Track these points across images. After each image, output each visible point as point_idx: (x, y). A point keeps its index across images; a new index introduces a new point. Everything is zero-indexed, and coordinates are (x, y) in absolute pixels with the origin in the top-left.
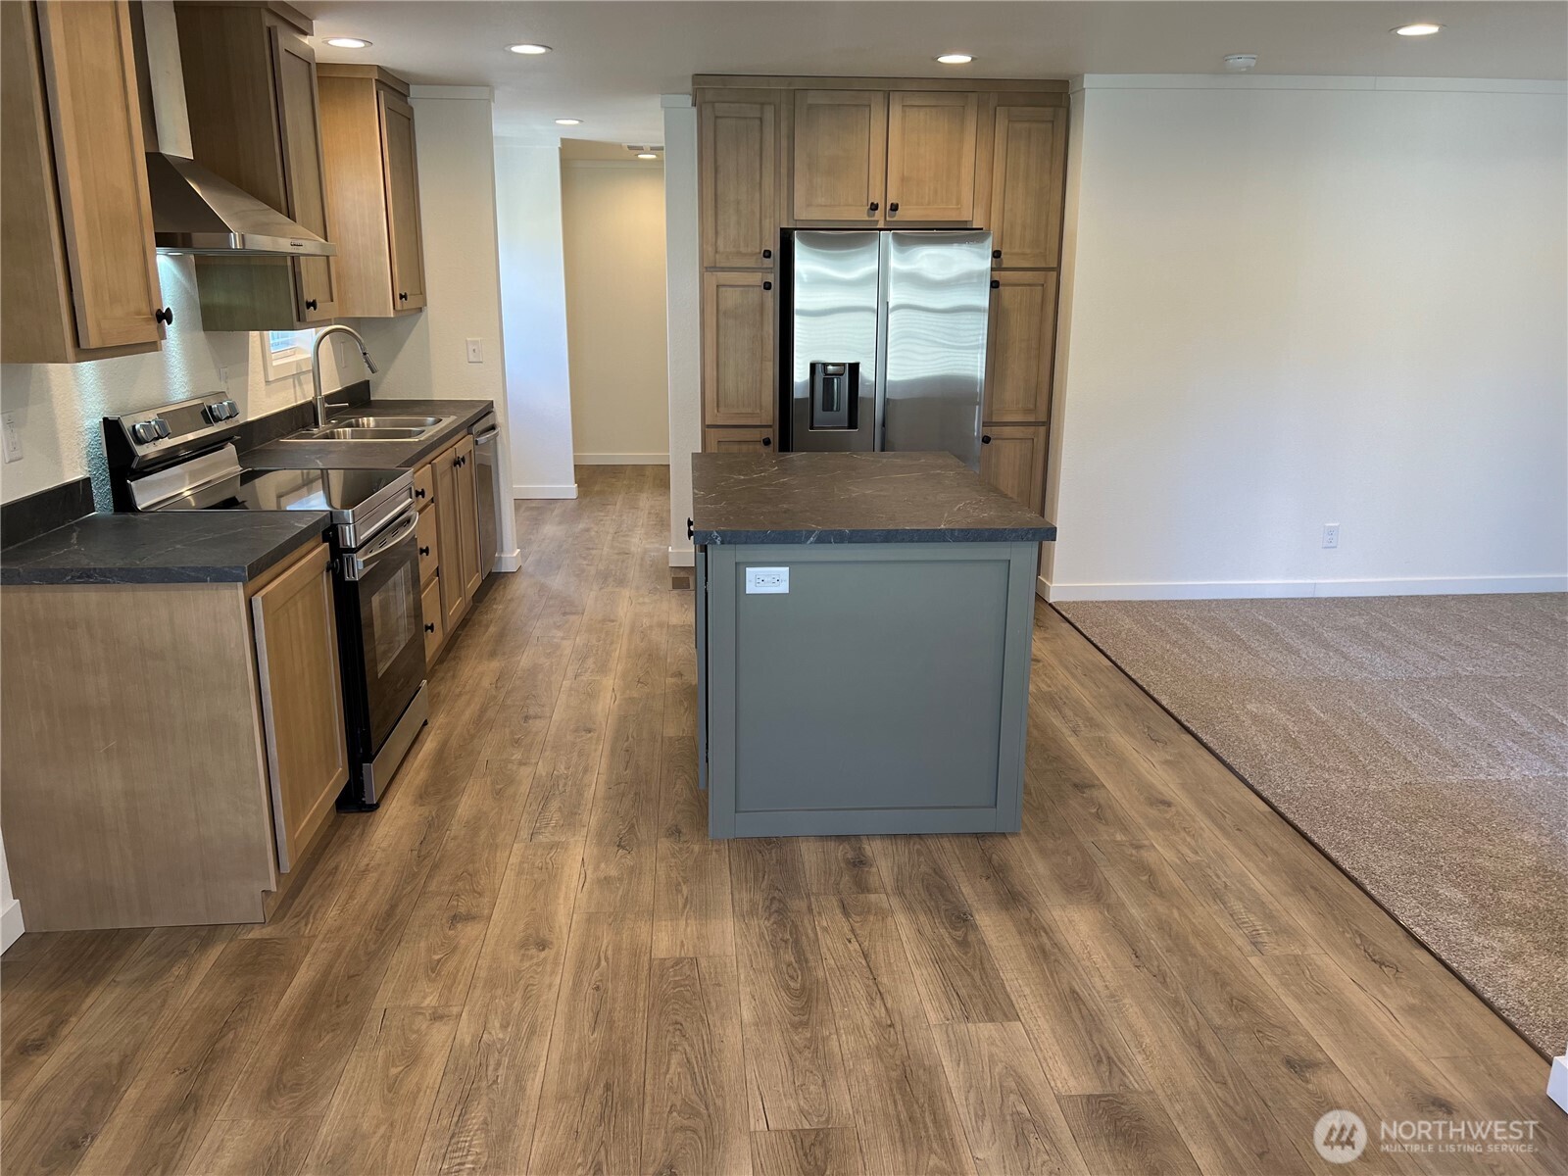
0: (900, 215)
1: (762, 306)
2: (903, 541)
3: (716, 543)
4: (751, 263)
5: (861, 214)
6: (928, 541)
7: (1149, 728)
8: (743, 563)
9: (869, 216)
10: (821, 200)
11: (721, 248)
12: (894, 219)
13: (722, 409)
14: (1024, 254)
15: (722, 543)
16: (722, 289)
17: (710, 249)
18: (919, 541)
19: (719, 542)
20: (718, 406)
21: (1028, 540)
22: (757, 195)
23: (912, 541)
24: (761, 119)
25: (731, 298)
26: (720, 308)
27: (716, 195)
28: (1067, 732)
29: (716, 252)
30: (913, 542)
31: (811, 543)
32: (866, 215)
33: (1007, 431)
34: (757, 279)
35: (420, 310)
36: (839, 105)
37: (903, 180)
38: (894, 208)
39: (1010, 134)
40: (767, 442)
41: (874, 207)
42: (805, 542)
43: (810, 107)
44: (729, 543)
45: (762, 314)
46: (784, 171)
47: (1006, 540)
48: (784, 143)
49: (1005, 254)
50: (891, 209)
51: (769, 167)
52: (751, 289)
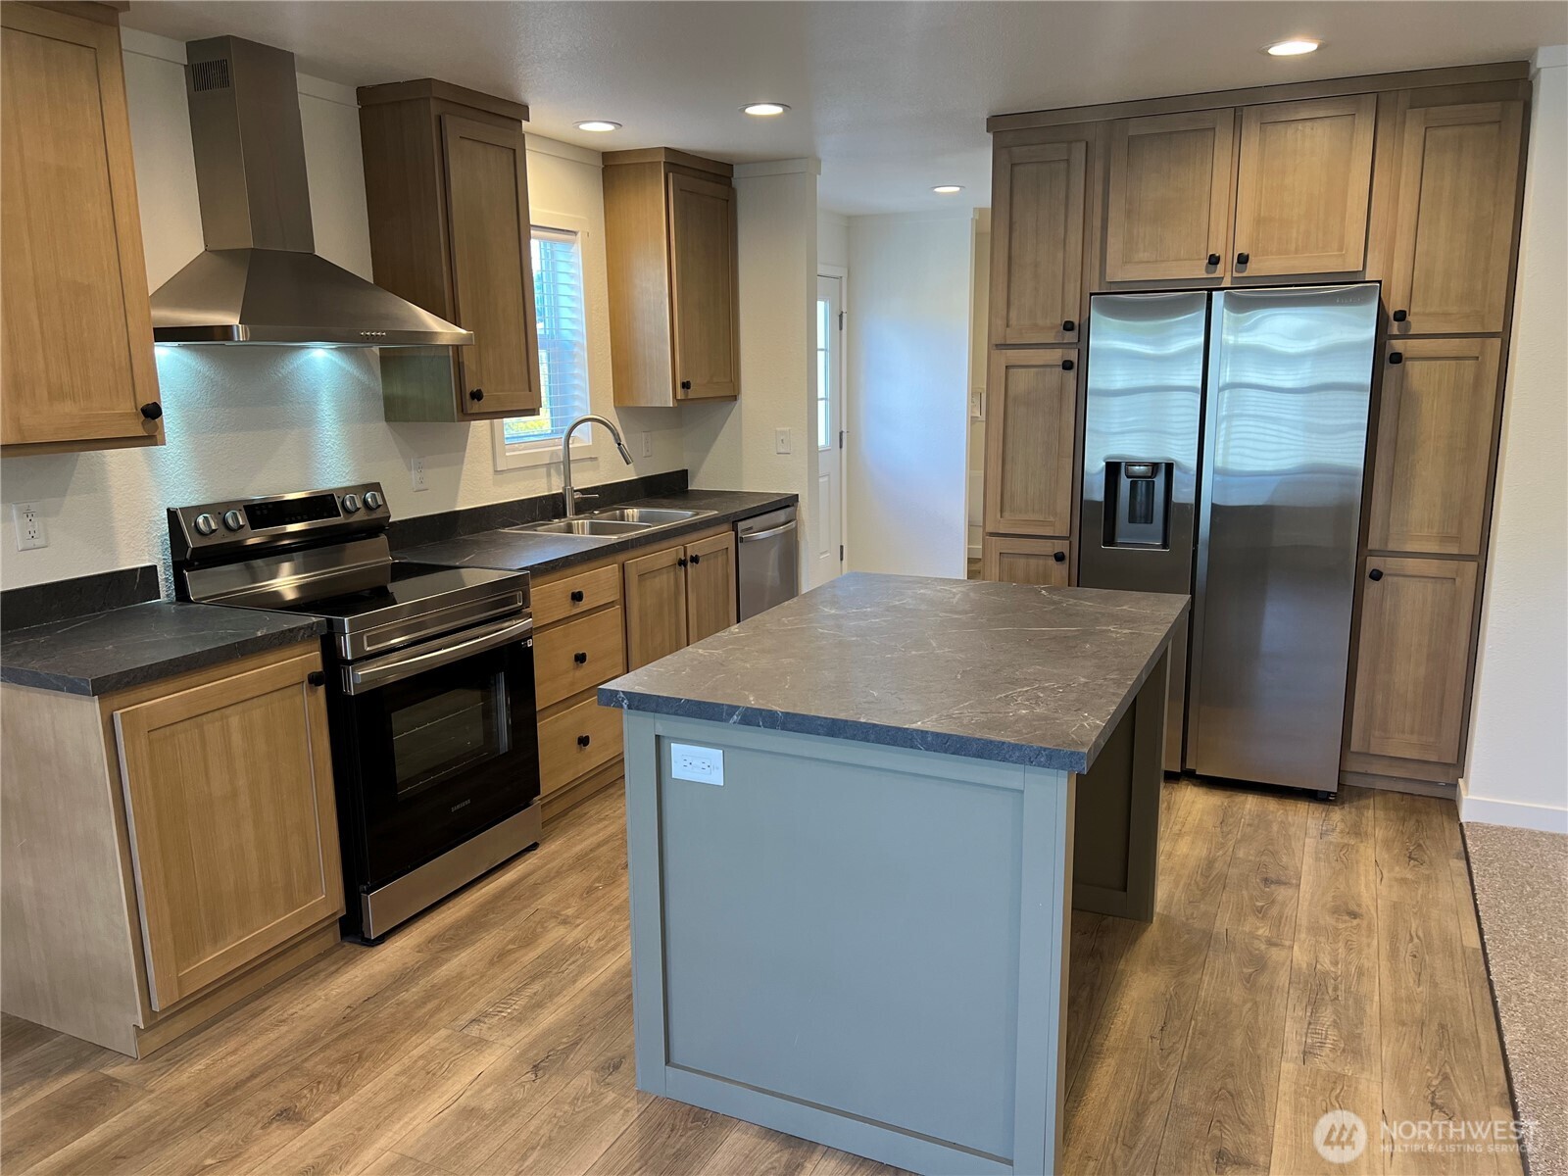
0: (1254, 268)
1: (1062, 389)
2: (853, 738)
3: (622, 707)
4: (1050, 338)
5: (1199, 271)
6: (888, 744)
7: (1446, 1077)
8: (668, 738)
9: (1207, 272)
10: (1143, 256)
11: (1013, 322)
12: (1244, 274)
13: (1006, 514)
14: (1446, 314)
15: (629, 707)
16: (1011, 371)
17: (1000, 323)
18: (878, 741)
19: (625, 706)
20: (1002, 511)
21: (1039, 765)
22: (1060, 255)
23: (866, 739)
24: (1068, 161)
25: (1022, 380)
26: (1010, 392)
27: (1010, 258)
28: (1293, 1049)
29: (1007, 326)
30: (868, 741)
31: (735, 723)
32: (1204, 272)
33: (1411, 565)
34: (1056, 356)
35: (734, 398)
36: (1171, 133)
37: (1259, 221)
38: (1243, 260)
39: (1427, 146)
40: (1059, 557)
41: (1214, 260)
42: (727, 721)
43: (1131, 140)
44: (638, 709)
45: (1061, 399)
46: (1097, 223)
47: (1004, 760)
48: (1099, 188)
49: (1416, 314)
50: (1239, 262)
51: (1076, 220)
52: (1049, 369)
